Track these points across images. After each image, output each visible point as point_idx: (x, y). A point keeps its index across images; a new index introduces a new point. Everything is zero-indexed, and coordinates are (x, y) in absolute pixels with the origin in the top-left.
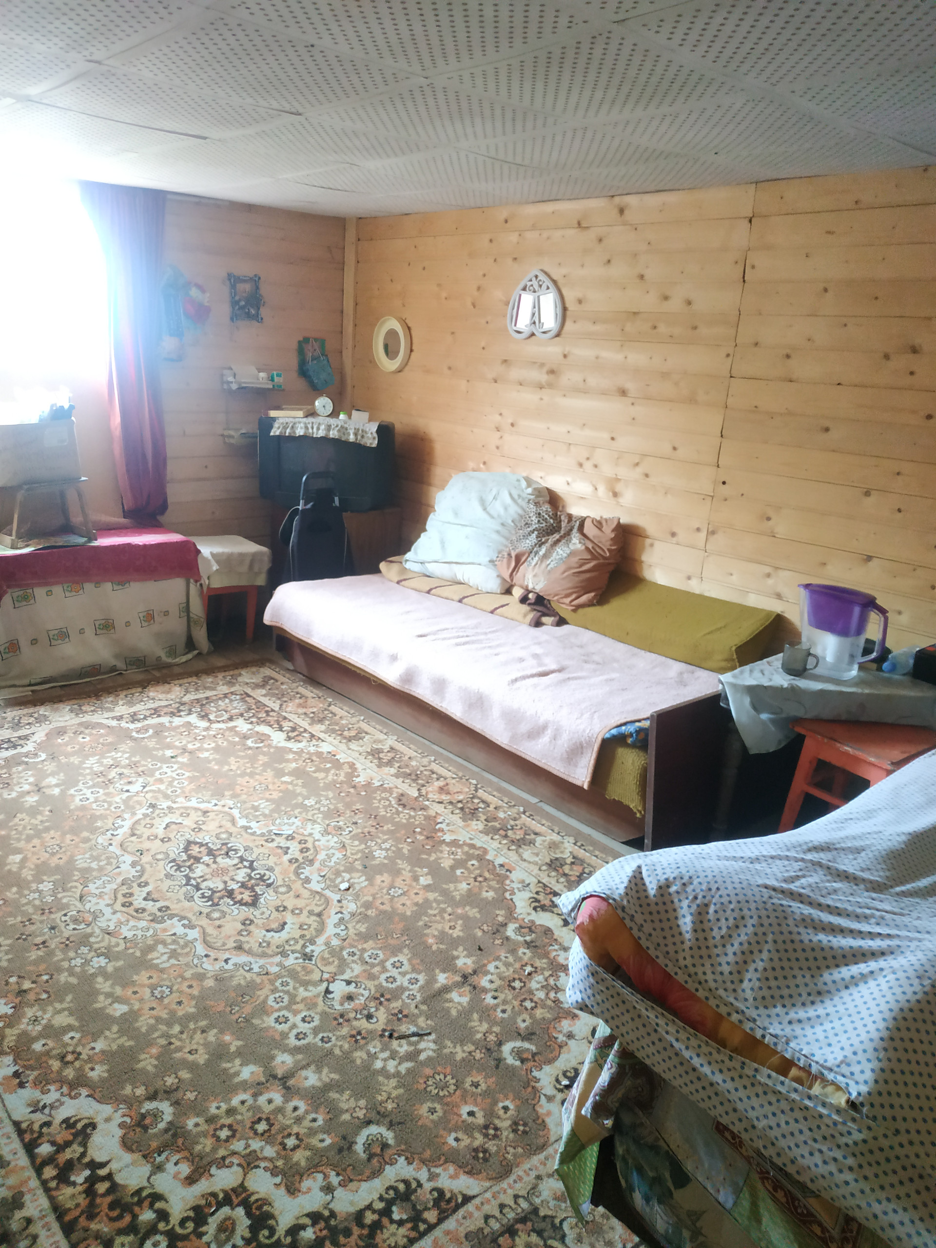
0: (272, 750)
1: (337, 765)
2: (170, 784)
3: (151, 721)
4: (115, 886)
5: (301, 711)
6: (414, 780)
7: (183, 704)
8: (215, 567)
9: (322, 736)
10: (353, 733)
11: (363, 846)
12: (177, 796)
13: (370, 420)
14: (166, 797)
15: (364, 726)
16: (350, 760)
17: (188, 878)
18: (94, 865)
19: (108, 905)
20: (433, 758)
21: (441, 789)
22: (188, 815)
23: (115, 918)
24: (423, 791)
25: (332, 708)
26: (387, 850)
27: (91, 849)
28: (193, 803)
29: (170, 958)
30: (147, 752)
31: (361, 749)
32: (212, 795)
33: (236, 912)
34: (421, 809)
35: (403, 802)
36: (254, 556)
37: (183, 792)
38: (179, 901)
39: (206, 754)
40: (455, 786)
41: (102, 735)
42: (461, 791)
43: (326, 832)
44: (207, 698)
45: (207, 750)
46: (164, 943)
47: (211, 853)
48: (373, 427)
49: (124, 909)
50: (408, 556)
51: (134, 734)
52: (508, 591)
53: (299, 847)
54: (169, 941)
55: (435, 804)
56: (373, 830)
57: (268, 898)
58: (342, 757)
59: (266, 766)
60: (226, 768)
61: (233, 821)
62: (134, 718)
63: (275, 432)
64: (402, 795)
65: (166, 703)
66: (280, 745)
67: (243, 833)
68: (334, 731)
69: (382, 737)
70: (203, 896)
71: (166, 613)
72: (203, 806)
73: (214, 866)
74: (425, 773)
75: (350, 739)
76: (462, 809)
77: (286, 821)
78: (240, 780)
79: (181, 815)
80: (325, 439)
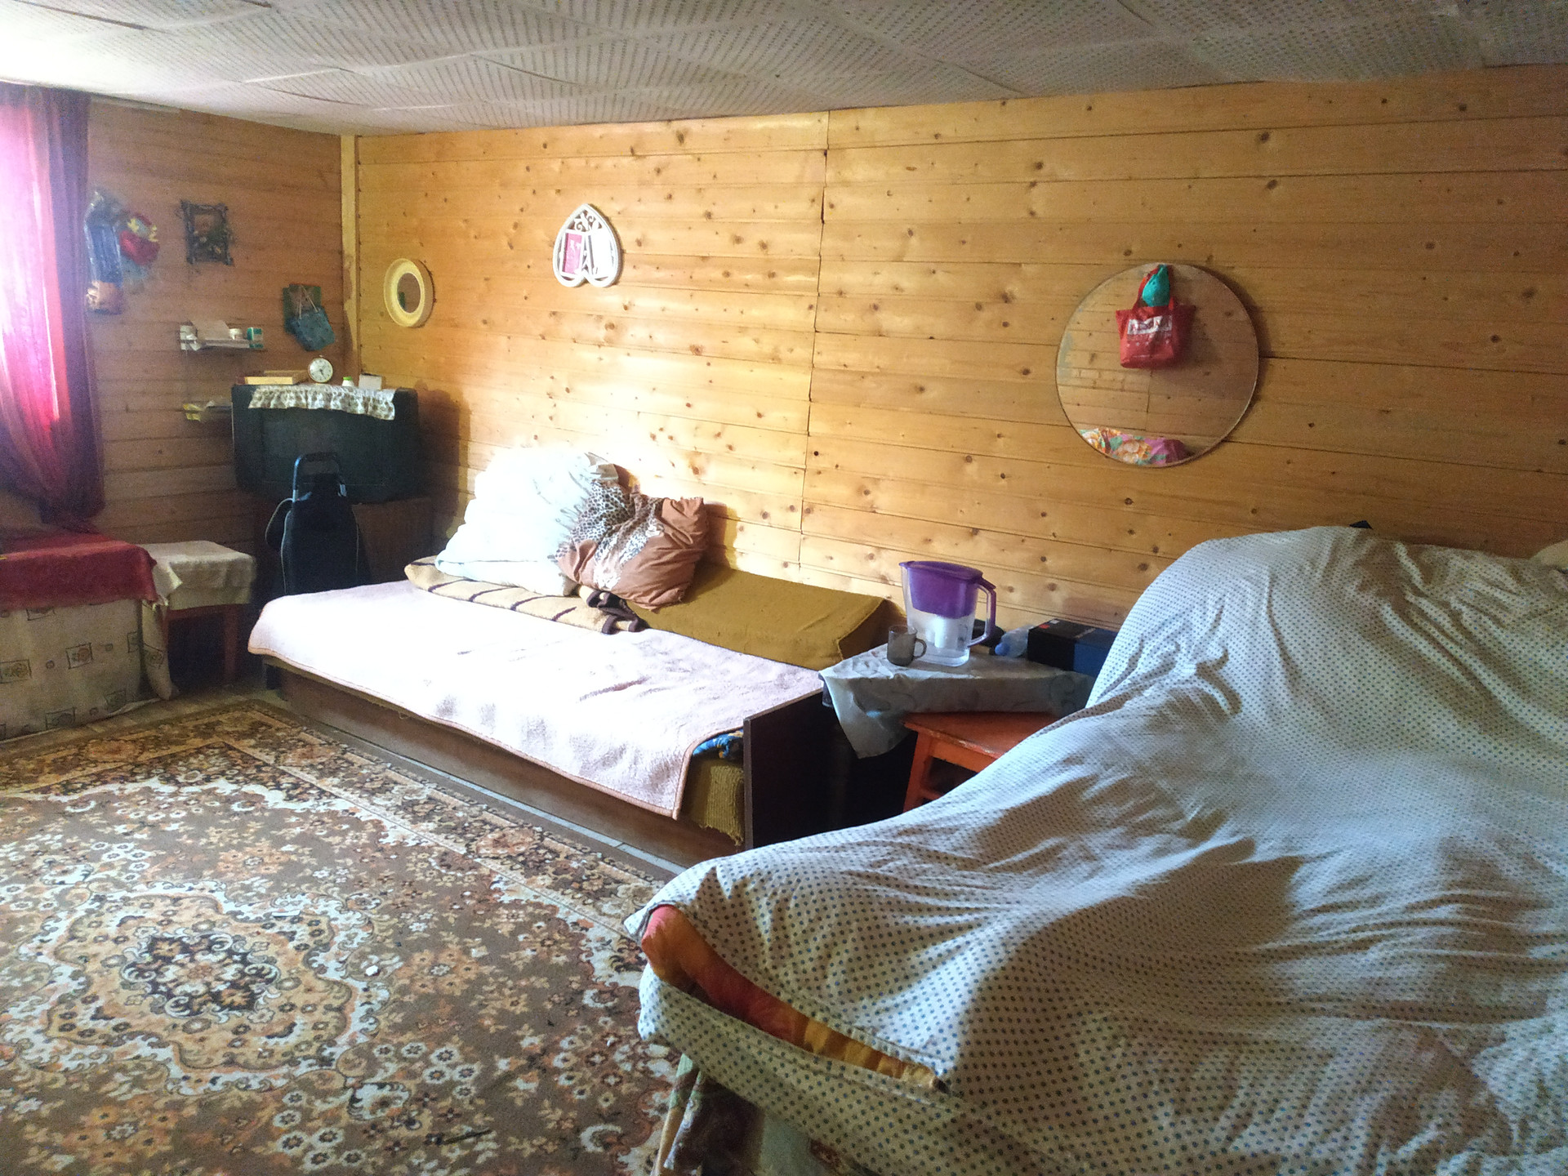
0: (267, 814)
1: (358, 825)
2: (125, 868)
3: (91, 791)
4: (47, 1007)
5: (304, 762)
6: (461, 835)
7: (138, 766)
8: (176, 582)
9: (335, 791)
10: (377, 785)
11: (396, 920)
12: (135, 883)
13: (384, 387)
14: (119, 885)
15: (392, 774)
16: (374, 817)
17: (155, 985)
18: (16, 983)
19: (38, 1032)
20: (484, 806)
21: (497, 843)
22: (152, 905)
23: (50, 1047)
24: (473, 847)
25: (348, 756)
26: (427, 921)
27: (10, 963)
28: (159, 889)
29: (133, 1086)
30: (89, 831)
31: (389, 803)
32: (186, 877)
33: (225, 1019)
34: (470, 869)
35: (446, 860)
36: (232, 565)
37: (143, 877)
38: (143, 1014)
39: (174, 827)
40: (514, 836)
41: (21, 814)
42: (523, 842)
43: (345, 908)
44: (173, 755)
45: (176, 821)
46: (123, 1070)
47: (186, 949)
48: (389, 396)
49: (62, 1034)
50: (442, 555)
51: (69, 809)
52: (574, 593)
53: (309, 929)
54: (130, 1065)
55: (488, 861)
56: (408, 899)
57: (270, 997)
58: (363, 815)
59: (258, 835)
60: (203, 841)
61: (216, 907)
62: (67, 788)
63: (256, 403)
64: (446, 854)
65: (113, 766)
66: (278, 807)
67: (232, 921)
68: (351, 784)
69: (417, 786)
70: (177, 1004)
71: (109, 647)
72: (173, 892)
73: (191, 966)
74: (475, 824)
75: (373, 792)
76: (523, 863)
77: (289, 899)
78: (223, 855)
79: (142, 906)
80: (324, 412)
